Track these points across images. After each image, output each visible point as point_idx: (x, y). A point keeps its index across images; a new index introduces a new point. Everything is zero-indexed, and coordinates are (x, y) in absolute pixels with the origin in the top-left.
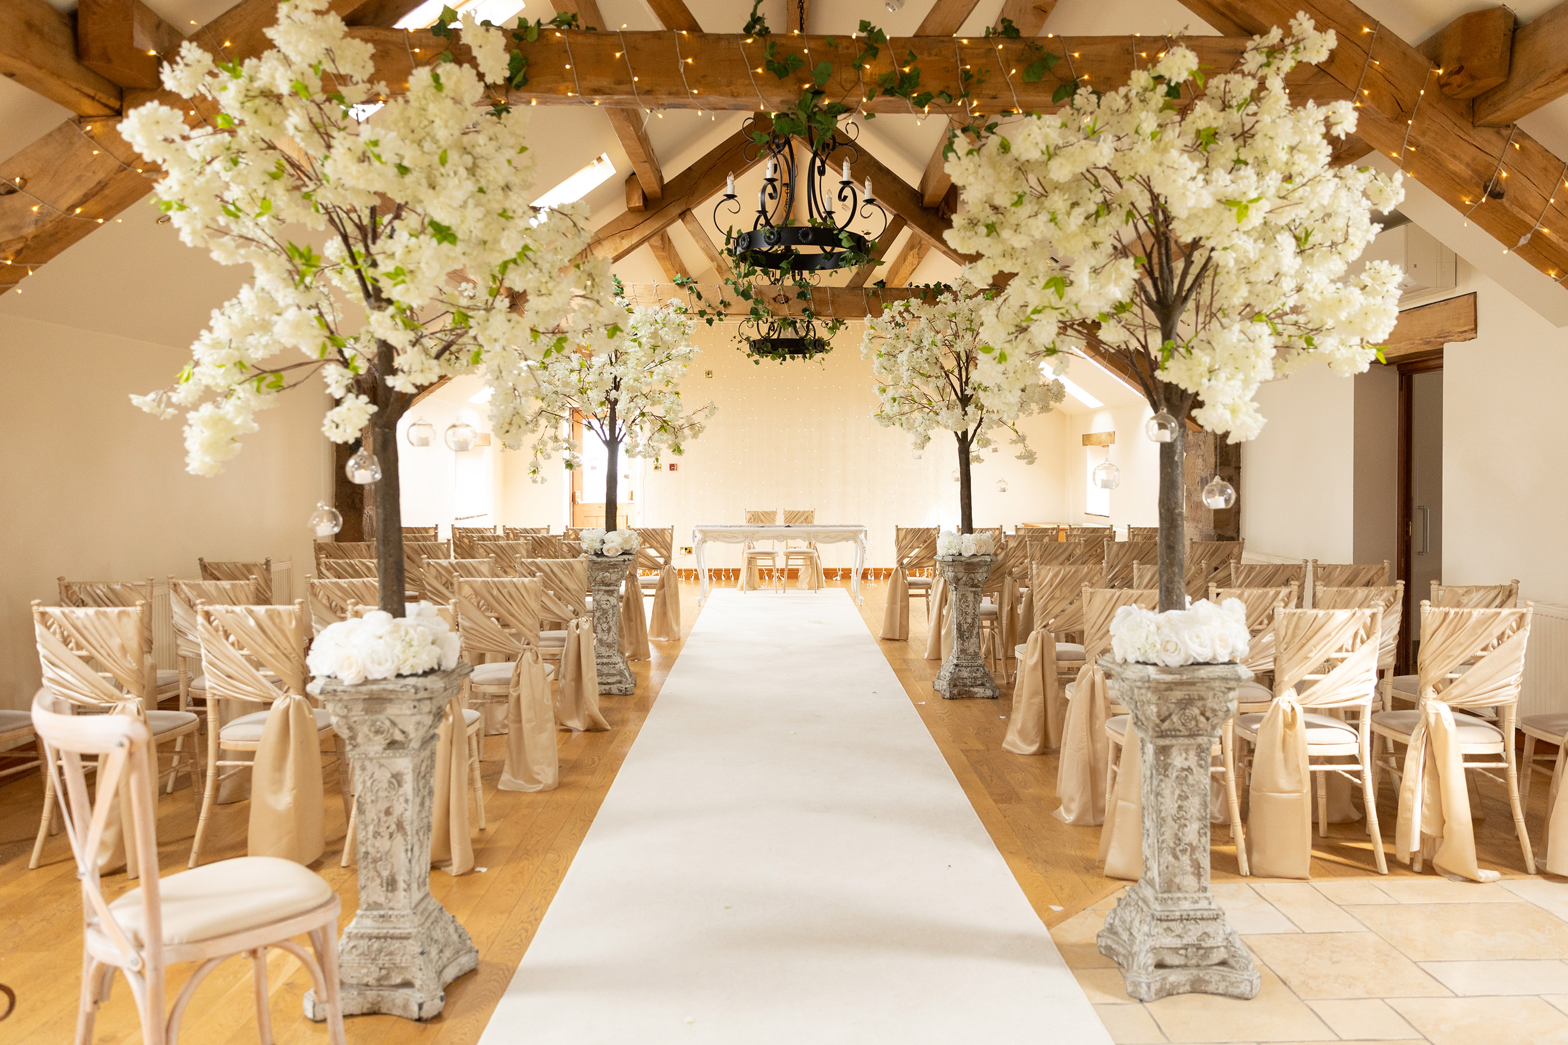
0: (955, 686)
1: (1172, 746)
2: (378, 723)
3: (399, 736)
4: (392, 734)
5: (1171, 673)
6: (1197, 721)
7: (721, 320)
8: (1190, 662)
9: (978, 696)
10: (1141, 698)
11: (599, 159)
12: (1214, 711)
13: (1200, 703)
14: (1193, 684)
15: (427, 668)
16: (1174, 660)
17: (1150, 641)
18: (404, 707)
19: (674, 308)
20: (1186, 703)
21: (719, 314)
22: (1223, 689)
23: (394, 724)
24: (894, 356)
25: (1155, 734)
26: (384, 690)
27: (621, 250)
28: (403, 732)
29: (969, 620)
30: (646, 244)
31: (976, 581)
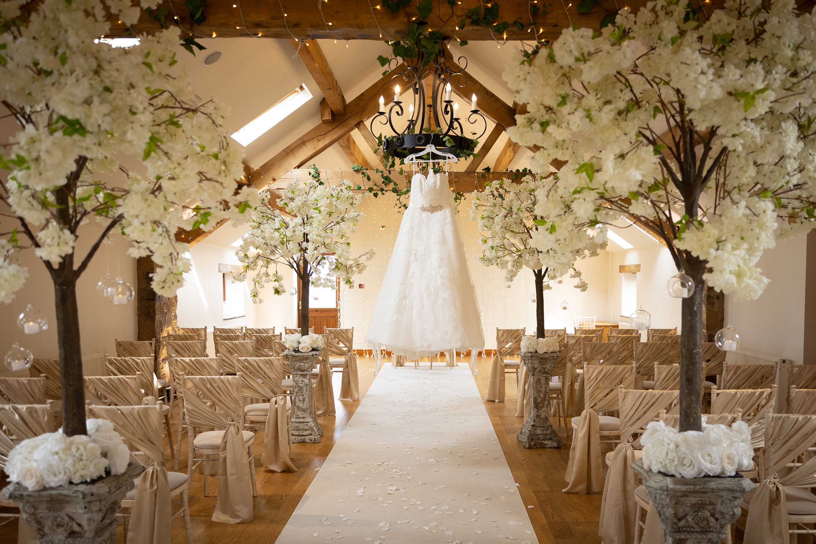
0: (532, 439)
1: (688, 539)
2: (59, 519)
3: (76, 528)
4: (71, 527)
5: (687, 484)
6: (708, 521)
7: (383, 194)
8: (702, 475)
9: (547, 446)
10: (662, 502)
11: (301, 88)
12: (722, 513)
13: (710, 508)
14: (705, 493)
15: (95, 476)
16: (689, 473)
17: (670, 457)
18: (78, 507)
19: (345, 187)
20: (699, 507)
21: (382, 190)
22: (730, 498)
23: (71, 518)
24: (493, 219)
25: (673, 530)
26: (61, 494)
27: (318, 149)
28: (80, 525)
29: (542, 396)
30: (336, 144)
31: (547, 370)
